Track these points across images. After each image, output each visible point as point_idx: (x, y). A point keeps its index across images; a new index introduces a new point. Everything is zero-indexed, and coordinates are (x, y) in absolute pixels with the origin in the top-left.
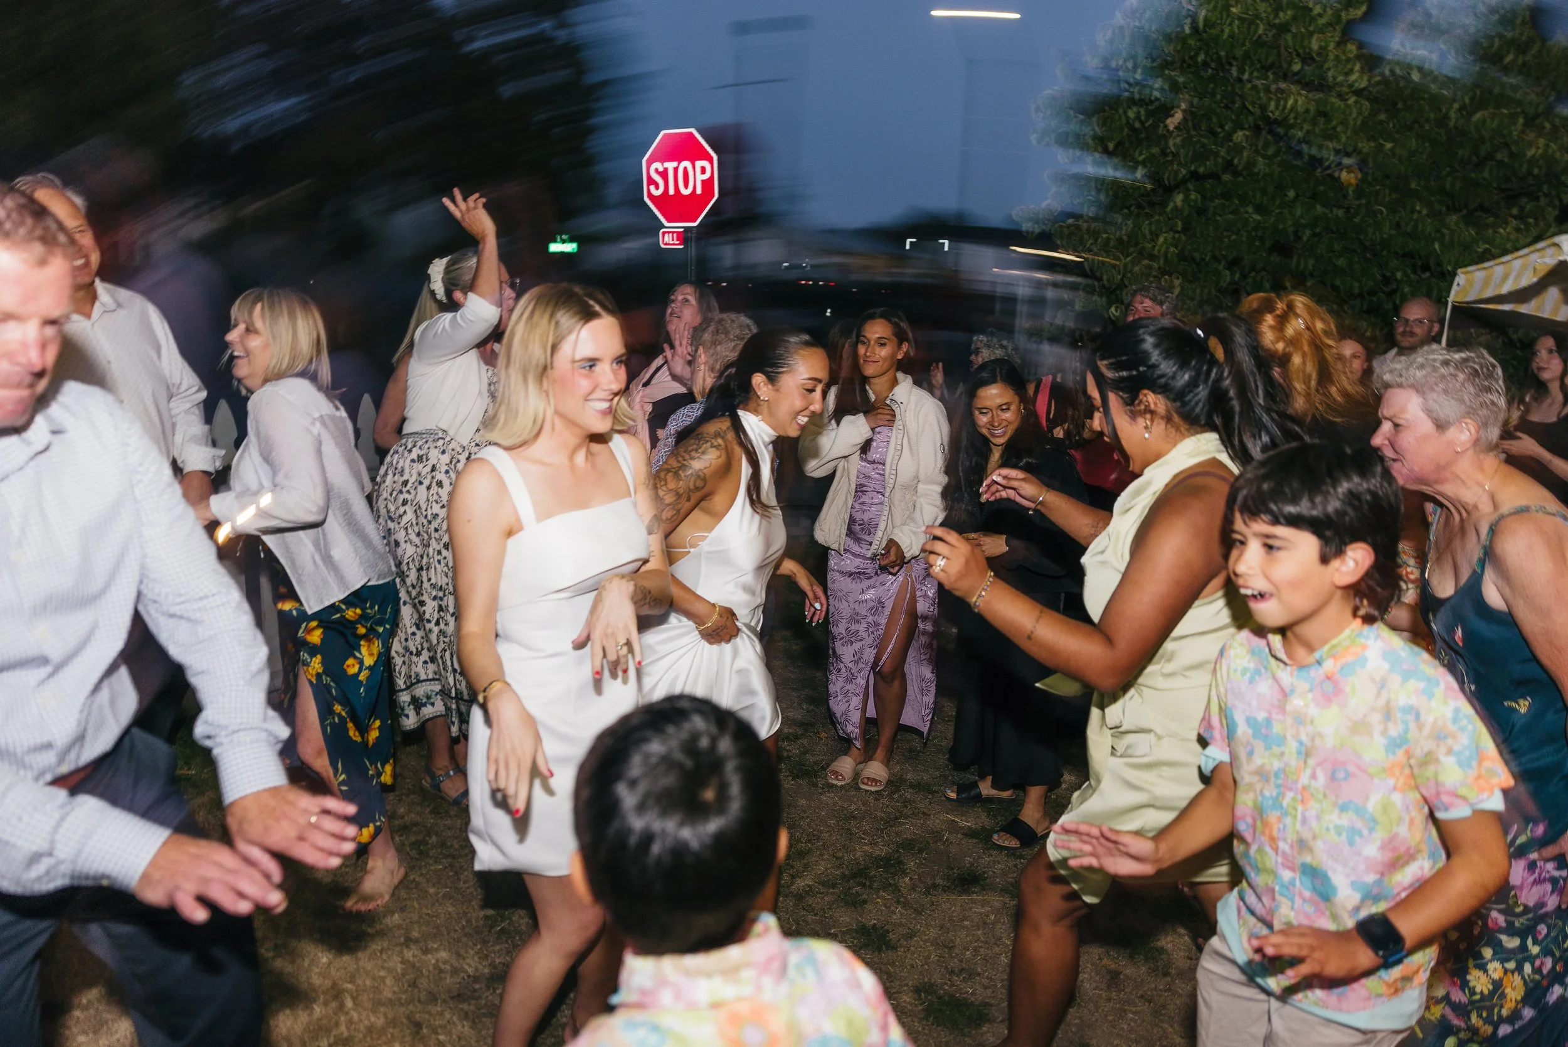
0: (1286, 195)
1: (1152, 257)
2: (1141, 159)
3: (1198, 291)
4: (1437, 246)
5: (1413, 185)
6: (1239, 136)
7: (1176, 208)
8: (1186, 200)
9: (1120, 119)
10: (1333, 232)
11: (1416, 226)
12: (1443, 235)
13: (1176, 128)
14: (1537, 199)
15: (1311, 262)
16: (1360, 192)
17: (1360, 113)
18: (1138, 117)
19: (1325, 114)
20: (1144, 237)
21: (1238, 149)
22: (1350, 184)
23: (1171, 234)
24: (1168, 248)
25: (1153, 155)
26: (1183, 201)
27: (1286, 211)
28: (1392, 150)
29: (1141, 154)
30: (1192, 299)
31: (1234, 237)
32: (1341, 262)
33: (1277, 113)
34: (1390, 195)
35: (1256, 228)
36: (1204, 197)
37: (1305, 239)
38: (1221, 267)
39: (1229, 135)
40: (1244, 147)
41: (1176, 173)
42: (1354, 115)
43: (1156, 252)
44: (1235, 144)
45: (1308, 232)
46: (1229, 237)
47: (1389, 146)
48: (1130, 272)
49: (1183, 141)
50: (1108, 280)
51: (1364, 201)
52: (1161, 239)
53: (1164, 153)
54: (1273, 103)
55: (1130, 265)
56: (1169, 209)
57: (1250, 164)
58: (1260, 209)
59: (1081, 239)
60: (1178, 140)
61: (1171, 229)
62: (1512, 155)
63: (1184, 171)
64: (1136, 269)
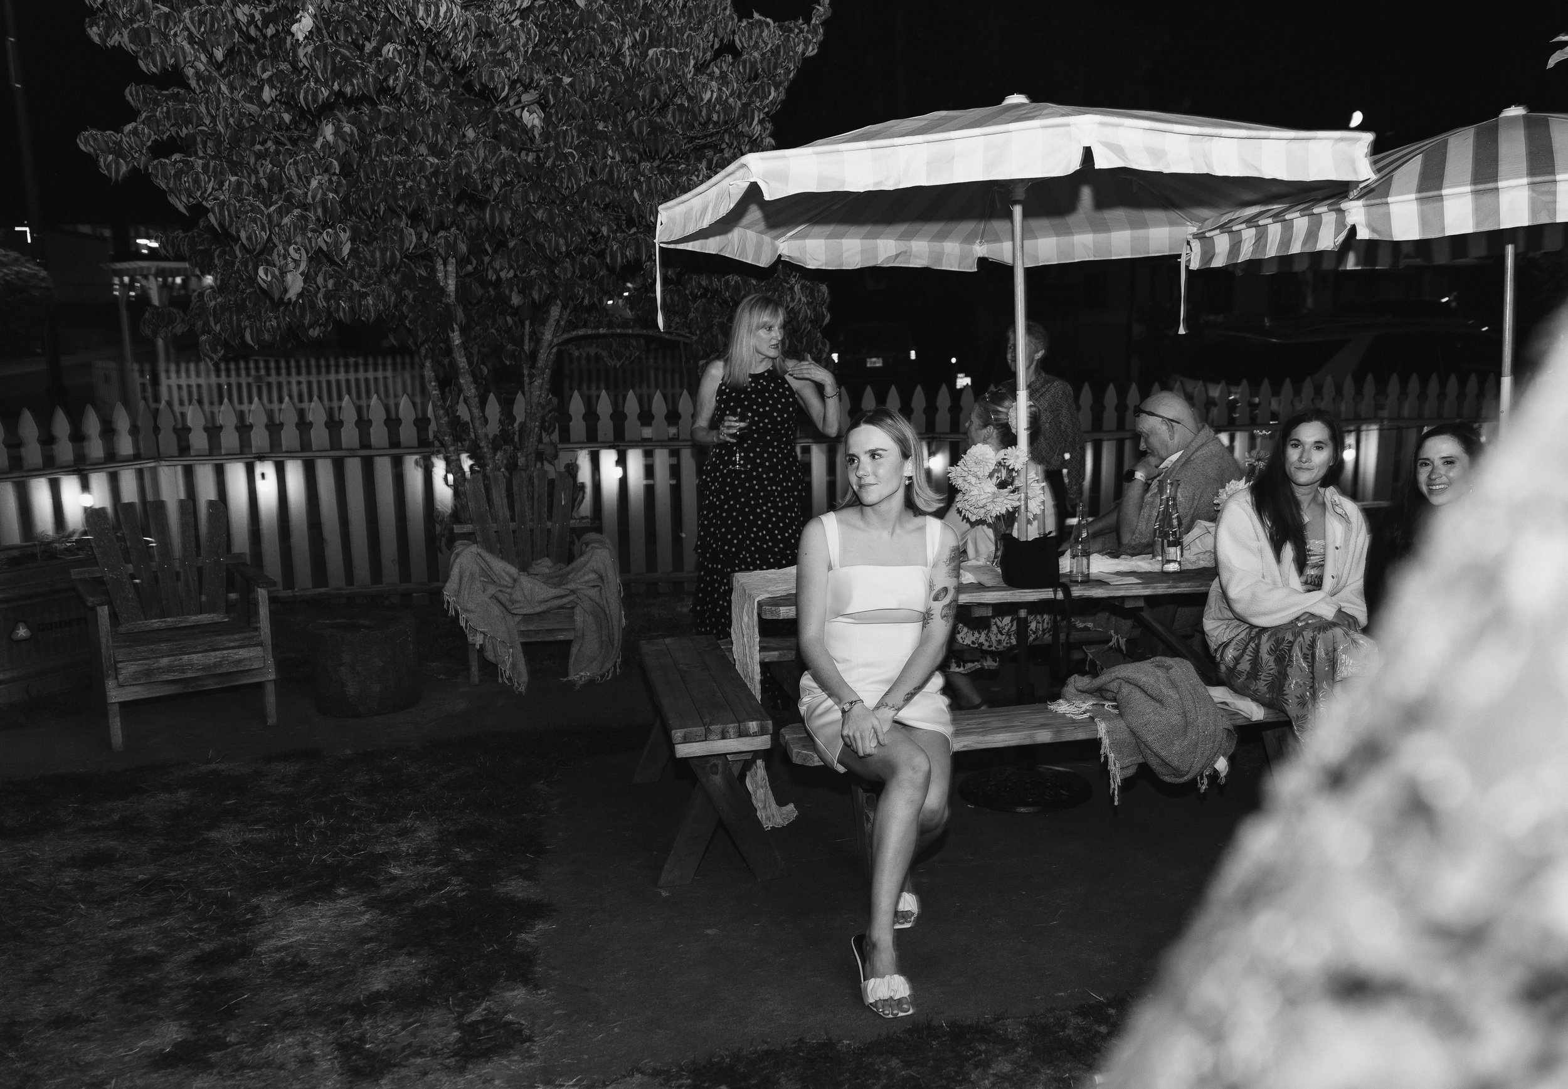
0: (464, 136)
1: (305, 207)
2: (265, 76)
3: (378, 254)
4: (636, 195)
5: (601, 127)
6: (389, 50)
7: (326, 144)
8: (338, 132)
9: (224, 16)
10: (525, 180)
11: (611, 173)
12: (640, 183)
13: (306, 38)
14: (722, 151)
15: (507, 216)
16: (546, 136)
17: (529, 39)
18: (252, 19)
19: (489, 35)
20: (290, 180)
21: (391, 67)
22: (534, 126)
23: (326, 177)
24: (325, 194)
25: (282, 71)
26: (335, 134)
27: (466, 152)
28: (571, 85)
29: (264, 70)
30: (373, 265)
31: (410, 183)
32: (540, 215)
33: (430, 21)
34: (578, 137)
35: (435, 174)
36: (361, 130)
37: (496, 189)
38: (403, 225)
39: (377, 51)
40: (398, 65)
41: (315, 94)
42: (523, 40)
43: (310, 200)
44: (386, 60)
45: (498, 181)
46: (404, 183)
47: (567, 80)
48: (279, 225)
49: (316, 49)
50: (249, 238)
51: (552, 144)
52: (314, 183)
53: (296, 69)
54: (421, 8)
55: (275, 217)
56: (318, 145)
57: (411, 88)
58: (434, 150)
59: (197, 181)
60: (310, 49)
61: (326, 171)
62: (690, 99)
63: (325, 93)
64: (286, 220)
